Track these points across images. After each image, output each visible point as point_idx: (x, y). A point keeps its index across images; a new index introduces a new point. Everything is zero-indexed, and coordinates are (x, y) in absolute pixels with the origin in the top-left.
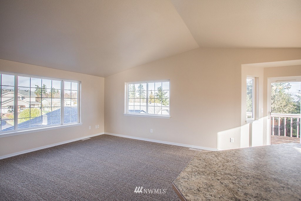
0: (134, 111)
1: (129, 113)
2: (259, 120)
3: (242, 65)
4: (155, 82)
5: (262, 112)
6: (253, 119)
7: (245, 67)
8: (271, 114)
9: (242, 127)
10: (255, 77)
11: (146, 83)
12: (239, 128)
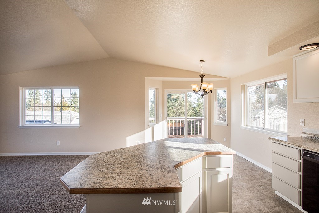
0: (35, 122)
1: (26, 125)
2: (159, 123)
3: (146, 78)
4: (62, 89)
5: (161, 117)
6: (155, 123)
7: (147, 80)
8: (168, 118)
9: (146, 131)
10: (156, 89)
11: (51, 89)
12: (144, 131)
